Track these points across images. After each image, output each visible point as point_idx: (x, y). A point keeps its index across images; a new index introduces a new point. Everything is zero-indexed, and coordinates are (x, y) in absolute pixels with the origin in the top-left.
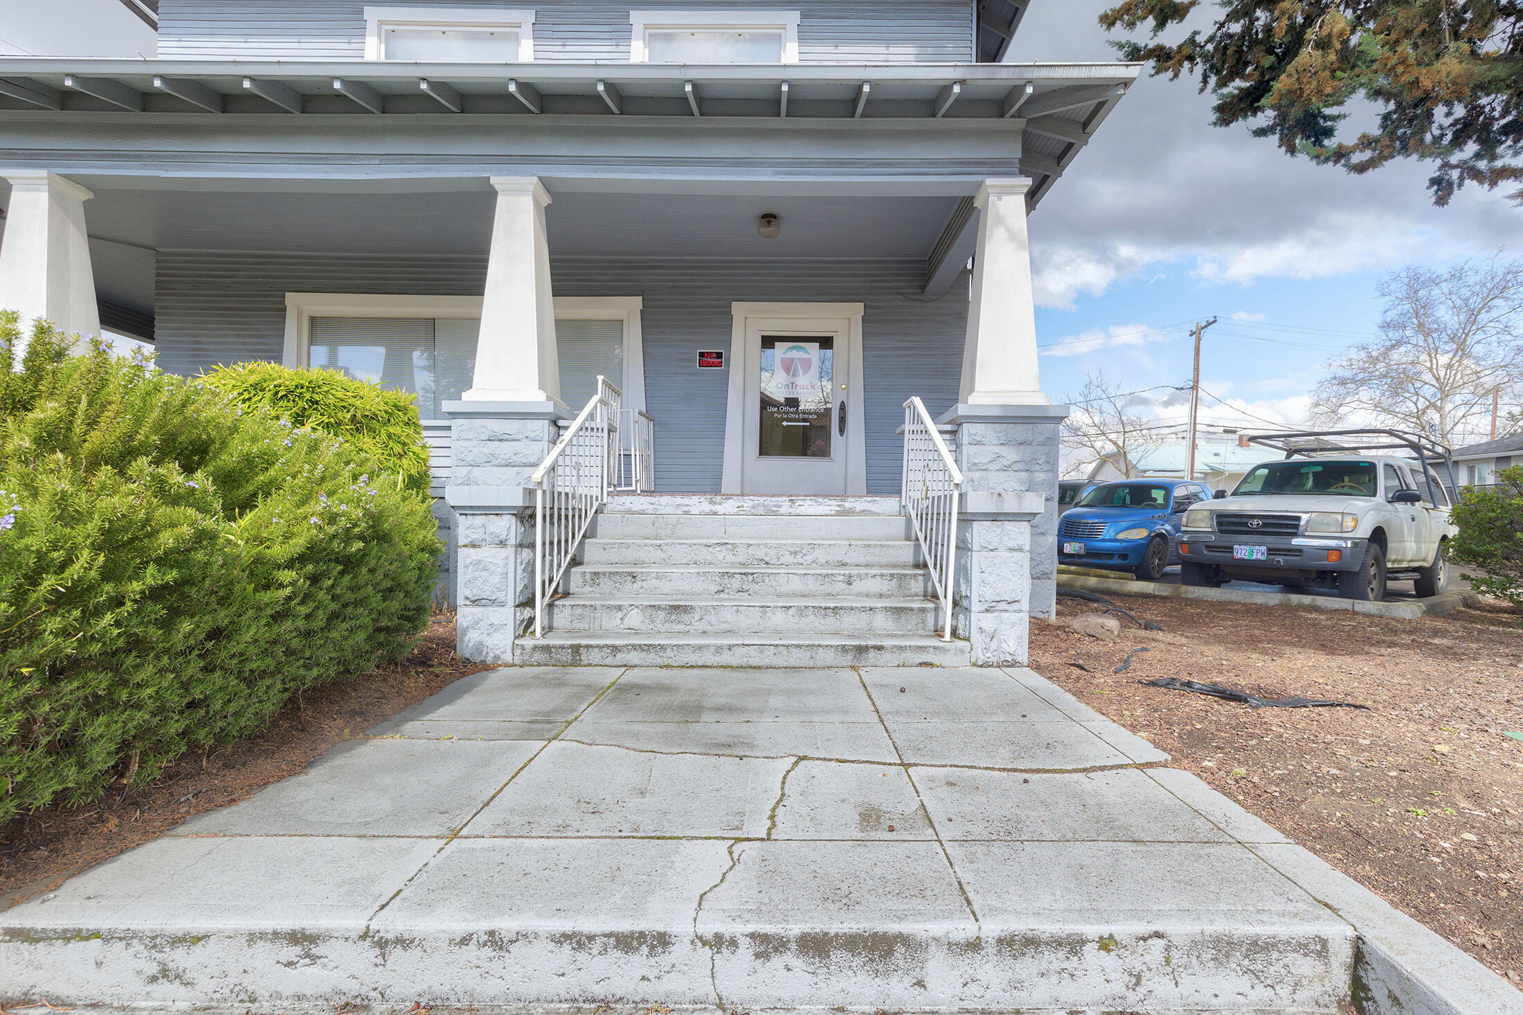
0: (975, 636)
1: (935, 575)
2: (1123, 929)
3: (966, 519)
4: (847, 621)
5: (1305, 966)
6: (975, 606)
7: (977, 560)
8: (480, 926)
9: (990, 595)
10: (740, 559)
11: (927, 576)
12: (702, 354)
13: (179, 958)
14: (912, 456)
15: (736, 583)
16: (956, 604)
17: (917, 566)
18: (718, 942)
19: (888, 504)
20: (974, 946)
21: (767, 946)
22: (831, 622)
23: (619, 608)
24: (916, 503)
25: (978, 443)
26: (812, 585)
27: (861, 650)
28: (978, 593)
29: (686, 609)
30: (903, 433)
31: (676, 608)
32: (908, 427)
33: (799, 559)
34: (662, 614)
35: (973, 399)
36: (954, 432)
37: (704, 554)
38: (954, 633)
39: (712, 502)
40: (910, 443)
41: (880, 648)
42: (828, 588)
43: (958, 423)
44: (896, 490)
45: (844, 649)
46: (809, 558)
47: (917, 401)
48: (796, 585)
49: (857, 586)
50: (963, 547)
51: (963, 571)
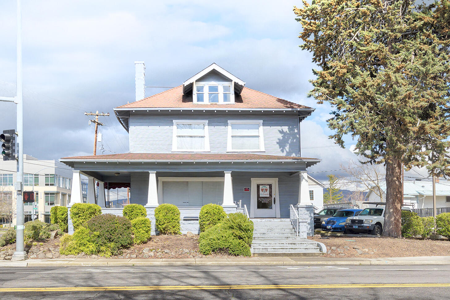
0: (301, 236)
1: (296, 229)
2: (306, 243)
3: (299, 223)
4: (285, 235)
5: (315, 244)
6: (301, 232)
7: (301, 227)
8: (275, 243)
9: (302, 231)
10: (269, 228)
11: (295, 230)
12: (245, 188)
13: (260, 244)
14: (291, 215)
15: (269, 231)
16: (298, 232)
17: (293, 228)
18: (286, 244)
19: (288, 220)
20: (299, 244)
21: (289, 244)
22: (283, 235)
23: (257, 234)
24: (292, 220)
25: (301, 211)
26: (279, 231)
27: (288, 237)
28: (301, 231)
29: (265, 234)
30: (290, 209)
31: (264, 233)
32: (291, 208)
33: (277, 228)
34: (262, 234)
35: (300, 204)
36: (297, 209)
37: (264, 227)
38: (298, 236)
39: (261, 220)
40: (291, 211)
41: (290, 237)
42: (282, 231)
43: (298, 208)
44: (289, 218)
45: (286, 237)
46: (278, 228)
47: (292, 205)
48: (278, 231)
49: (285, 231)
50: (299, 226)
51: (299, 228)
